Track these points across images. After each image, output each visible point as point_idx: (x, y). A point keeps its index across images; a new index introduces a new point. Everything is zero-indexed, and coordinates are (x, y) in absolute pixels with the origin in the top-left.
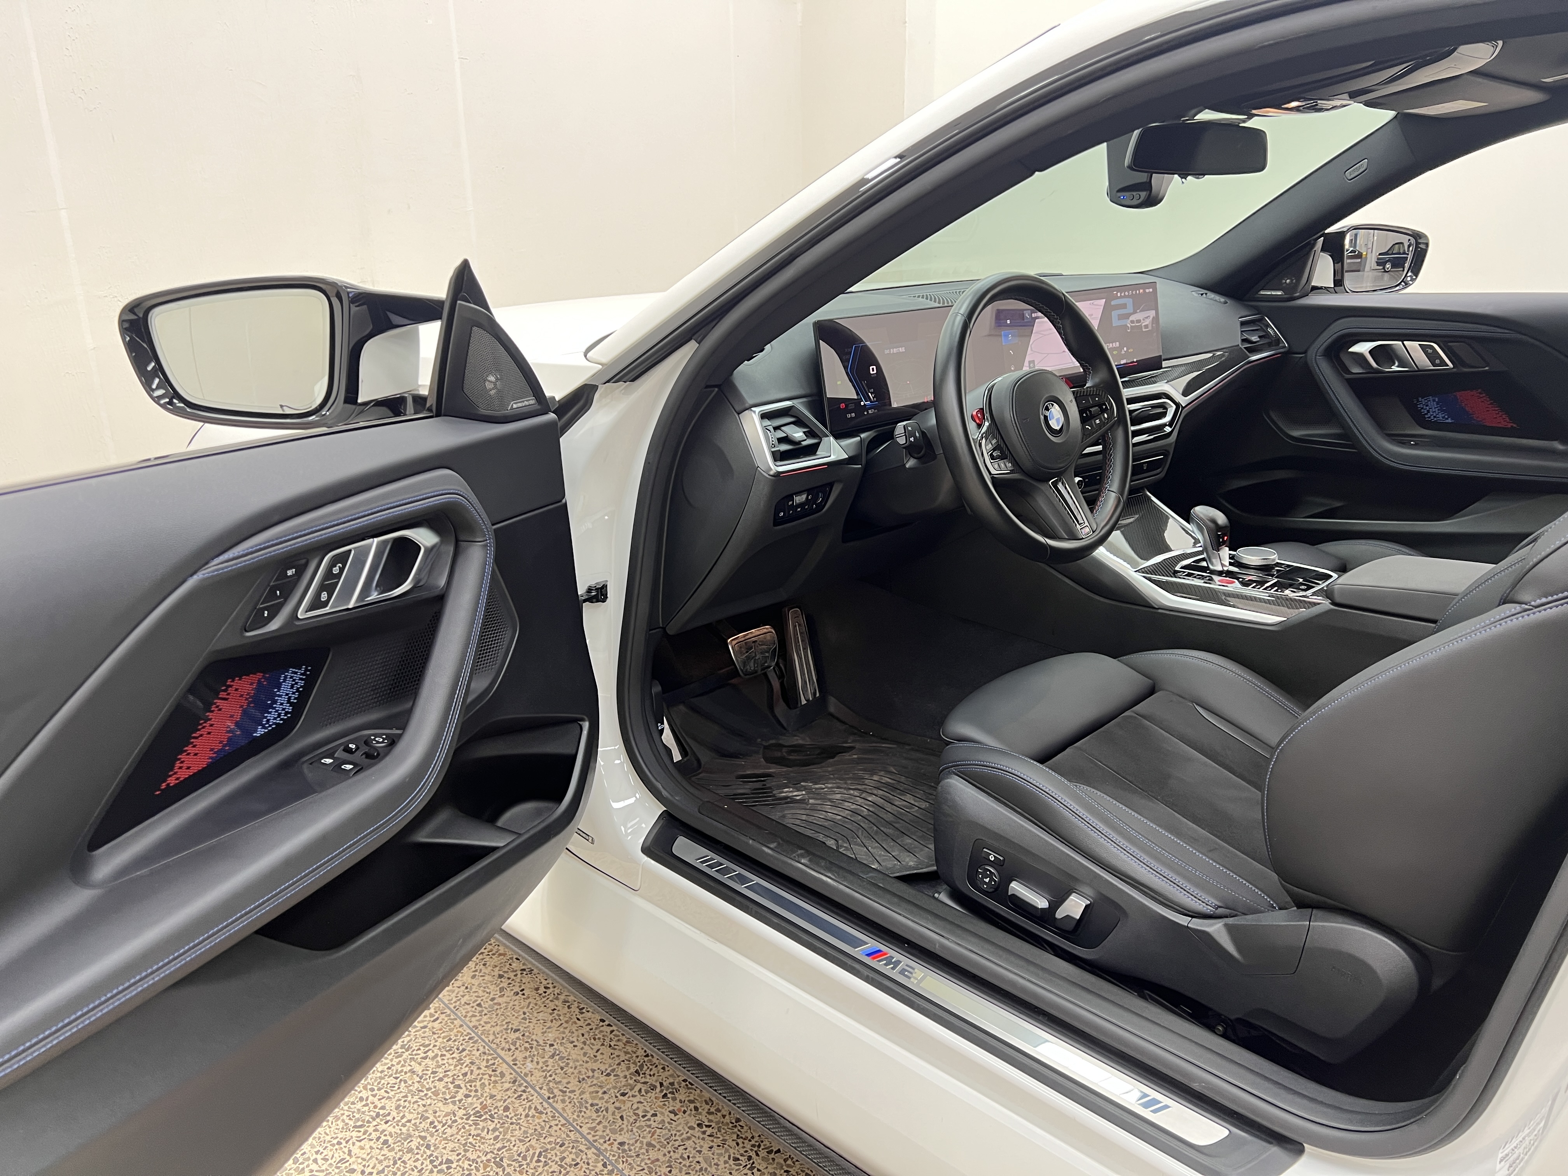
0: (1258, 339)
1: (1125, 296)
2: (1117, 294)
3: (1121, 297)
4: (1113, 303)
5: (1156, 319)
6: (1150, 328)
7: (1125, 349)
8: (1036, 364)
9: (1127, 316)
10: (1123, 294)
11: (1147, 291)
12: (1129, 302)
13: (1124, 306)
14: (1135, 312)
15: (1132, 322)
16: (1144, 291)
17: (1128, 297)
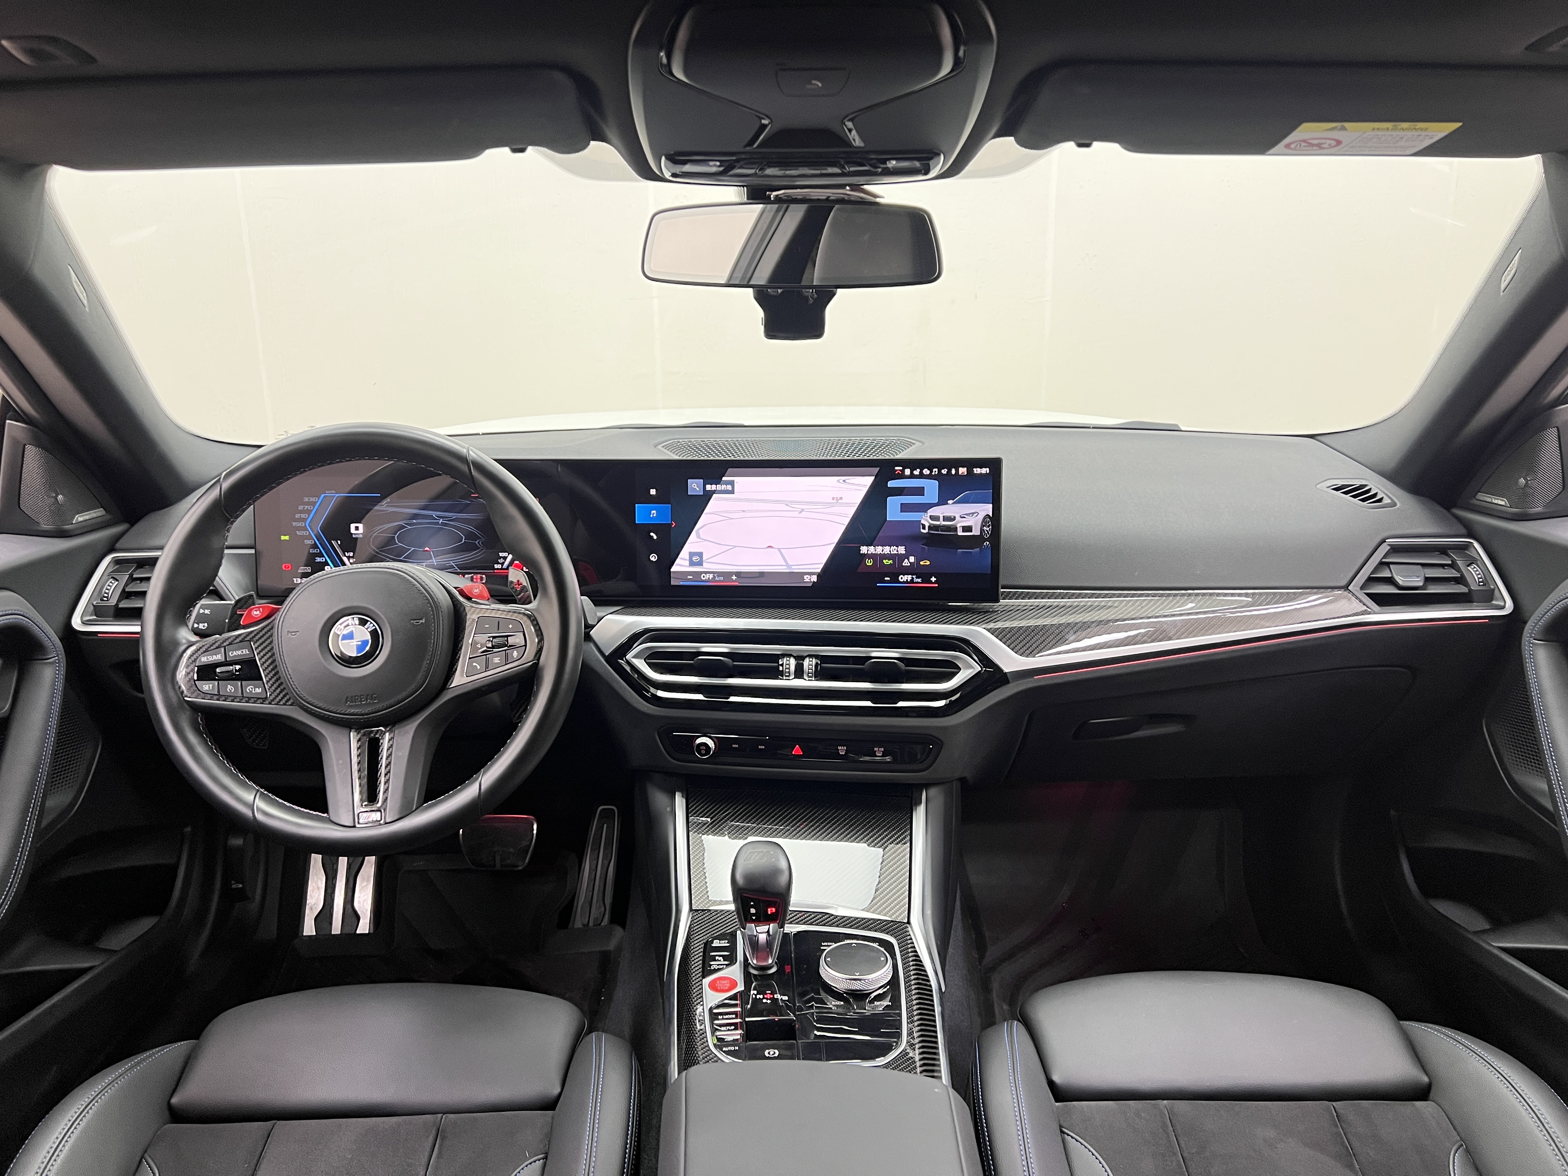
0: (1421, 584)
1: (921, 476)
2: (903, 471)
3: (912, 476)
4: (891, 484)
5: (995, 520)
6: (976, 532)
7: (912, 559)
8: (704, 558)
9: (924, 507)
10: (917, 472)
11: (977, 471)
12: (932, 487)
13: (920, 491)
14: (942, 502)
15: (932, 518)
16: (970, 471)
17: (929, 477)
